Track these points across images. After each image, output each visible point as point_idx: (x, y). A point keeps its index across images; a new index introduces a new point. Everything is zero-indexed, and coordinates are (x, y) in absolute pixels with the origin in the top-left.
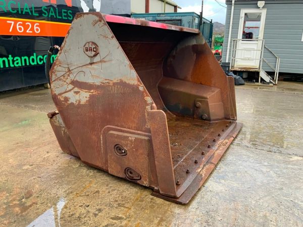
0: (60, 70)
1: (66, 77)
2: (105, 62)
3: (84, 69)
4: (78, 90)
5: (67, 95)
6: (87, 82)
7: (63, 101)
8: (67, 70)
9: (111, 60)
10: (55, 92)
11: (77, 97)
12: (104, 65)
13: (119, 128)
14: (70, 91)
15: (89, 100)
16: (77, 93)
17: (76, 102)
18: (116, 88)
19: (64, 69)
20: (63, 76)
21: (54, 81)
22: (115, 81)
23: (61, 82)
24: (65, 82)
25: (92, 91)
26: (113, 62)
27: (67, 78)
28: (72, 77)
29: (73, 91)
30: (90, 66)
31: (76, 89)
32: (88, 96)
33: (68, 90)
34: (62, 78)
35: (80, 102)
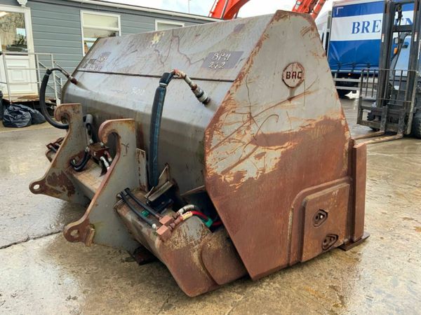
0: (233, 120)
1: (243, 133)
2: (310, 93)
3: (277, 111)
4: (263, 151)
5: (240, 168)
6: (280, 131)
7: (231, 182)
8: (246, 118)
9: (317, 90)
10: (215, 171)
11: (260, 164)
12: (308, 98)
13: (315, 187)
14: (248, 157)
15: (279, 162)
16: (259, 157)
17: (258, 173)
18: (318, 130)
19: (240, 118)
20: (238, 131)
21: (216, 147)
22: (318, 120)
23: (230, 146)
24: (240, 141)
25: (286, 144)
26: (320, 92)
27: (246, 134)
28: (254, 129)
29: (253, 155)
30: (288, 104)
31: (260, 150)
32: (279, 155)
33: (244, 155)
34: (235, 135)
35: (264, 170)
